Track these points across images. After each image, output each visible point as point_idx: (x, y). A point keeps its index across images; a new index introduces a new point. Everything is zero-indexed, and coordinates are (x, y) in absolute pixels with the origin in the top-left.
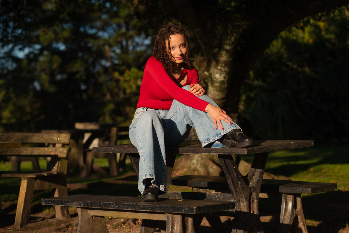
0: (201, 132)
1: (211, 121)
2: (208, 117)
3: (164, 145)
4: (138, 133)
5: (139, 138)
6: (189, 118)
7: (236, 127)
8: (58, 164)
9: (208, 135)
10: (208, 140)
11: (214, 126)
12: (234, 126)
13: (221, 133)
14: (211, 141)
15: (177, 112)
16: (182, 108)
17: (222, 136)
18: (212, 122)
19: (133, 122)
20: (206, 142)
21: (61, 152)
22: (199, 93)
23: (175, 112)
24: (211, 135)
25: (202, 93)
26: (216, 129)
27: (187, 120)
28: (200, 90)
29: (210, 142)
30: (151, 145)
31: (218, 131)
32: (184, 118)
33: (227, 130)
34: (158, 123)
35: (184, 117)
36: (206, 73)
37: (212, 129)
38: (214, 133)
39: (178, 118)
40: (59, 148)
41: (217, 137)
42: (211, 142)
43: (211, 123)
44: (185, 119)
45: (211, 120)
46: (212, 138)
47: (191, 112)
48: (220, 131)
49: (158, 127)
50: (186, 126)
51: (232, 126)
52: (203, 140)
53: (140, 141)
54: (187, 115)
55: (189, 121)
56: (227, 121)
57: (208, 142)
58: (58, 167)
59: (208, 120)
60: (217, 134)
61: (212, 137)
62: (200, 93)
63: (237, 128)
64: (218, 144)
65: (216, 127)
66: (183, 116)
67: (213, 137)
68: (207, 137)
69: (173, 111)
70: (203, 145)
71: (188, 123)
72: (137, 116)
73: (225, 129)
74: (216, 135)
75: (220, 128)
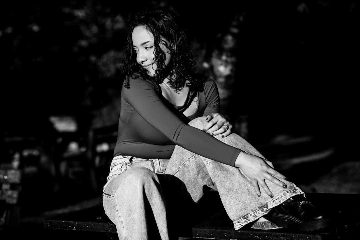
0: (232, 203)
1: (248, 183)
2: (242, 174)
3: (167, 231)
4: (119, 212)
5: (121, 219)
6: (207, 174)
7: (294, 192)
8: (7, 214)
9: (245, 209)
10: (245, 217)
11: (254, 191)
12: (290, 191)
13: (269, 204)
14: (251, 219)
15: (184, 165)
16: (194, 159)
17: (270, 210)
18: (251, 183)
19: (109, 181)
20: (241, 222)
21: (9, 196)
22: (223, 131)
23: (180, 165)
24: (249, 208)
25: (228, 131)
26: (259, 196)
27: (203, 179)
28: (225, 126)
29: (249, 222)
30: (143, 236)
31: (262, 201)
32: (198, 176)
33: (279, 199)
34: (154, 191)
35: (198, 173)
36: (206, 65)
37: (250, 197)
38: (254, 204)
39: (186, 174)
40: (6, 190)
41: (260, 212)
42: (251, 222)
43: (249, 185)
44: (200, 176)
45: (248, 181)
46: (253, 215)
47: (211, 165)
48: (265, 200)
49: (156, 200)
50: (202, 188)
51: (288, 192)
52: (235, 218)
53: (123, 225)
54: (202, 169)
55: (206, 179)
56: (278, 182)
57: (245, 221)
58: (6, 218)
59: (242, 180)
60: (261, 206)
61: (252, 213)
62: (225, 131)
63: (298, 194)
64: (265, 223)
65: (258, 193)
66: (195, 171)
67: (254, 211)
68: (243, 213)
69: (177, 162)
70: (237, 227)
71: (205, 184)
72: (115, 171)
73: (275, 196)
74: (260, 208)
75: (264, 195)
